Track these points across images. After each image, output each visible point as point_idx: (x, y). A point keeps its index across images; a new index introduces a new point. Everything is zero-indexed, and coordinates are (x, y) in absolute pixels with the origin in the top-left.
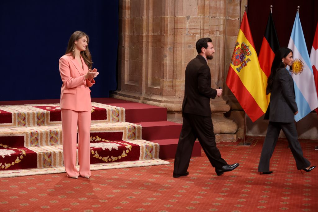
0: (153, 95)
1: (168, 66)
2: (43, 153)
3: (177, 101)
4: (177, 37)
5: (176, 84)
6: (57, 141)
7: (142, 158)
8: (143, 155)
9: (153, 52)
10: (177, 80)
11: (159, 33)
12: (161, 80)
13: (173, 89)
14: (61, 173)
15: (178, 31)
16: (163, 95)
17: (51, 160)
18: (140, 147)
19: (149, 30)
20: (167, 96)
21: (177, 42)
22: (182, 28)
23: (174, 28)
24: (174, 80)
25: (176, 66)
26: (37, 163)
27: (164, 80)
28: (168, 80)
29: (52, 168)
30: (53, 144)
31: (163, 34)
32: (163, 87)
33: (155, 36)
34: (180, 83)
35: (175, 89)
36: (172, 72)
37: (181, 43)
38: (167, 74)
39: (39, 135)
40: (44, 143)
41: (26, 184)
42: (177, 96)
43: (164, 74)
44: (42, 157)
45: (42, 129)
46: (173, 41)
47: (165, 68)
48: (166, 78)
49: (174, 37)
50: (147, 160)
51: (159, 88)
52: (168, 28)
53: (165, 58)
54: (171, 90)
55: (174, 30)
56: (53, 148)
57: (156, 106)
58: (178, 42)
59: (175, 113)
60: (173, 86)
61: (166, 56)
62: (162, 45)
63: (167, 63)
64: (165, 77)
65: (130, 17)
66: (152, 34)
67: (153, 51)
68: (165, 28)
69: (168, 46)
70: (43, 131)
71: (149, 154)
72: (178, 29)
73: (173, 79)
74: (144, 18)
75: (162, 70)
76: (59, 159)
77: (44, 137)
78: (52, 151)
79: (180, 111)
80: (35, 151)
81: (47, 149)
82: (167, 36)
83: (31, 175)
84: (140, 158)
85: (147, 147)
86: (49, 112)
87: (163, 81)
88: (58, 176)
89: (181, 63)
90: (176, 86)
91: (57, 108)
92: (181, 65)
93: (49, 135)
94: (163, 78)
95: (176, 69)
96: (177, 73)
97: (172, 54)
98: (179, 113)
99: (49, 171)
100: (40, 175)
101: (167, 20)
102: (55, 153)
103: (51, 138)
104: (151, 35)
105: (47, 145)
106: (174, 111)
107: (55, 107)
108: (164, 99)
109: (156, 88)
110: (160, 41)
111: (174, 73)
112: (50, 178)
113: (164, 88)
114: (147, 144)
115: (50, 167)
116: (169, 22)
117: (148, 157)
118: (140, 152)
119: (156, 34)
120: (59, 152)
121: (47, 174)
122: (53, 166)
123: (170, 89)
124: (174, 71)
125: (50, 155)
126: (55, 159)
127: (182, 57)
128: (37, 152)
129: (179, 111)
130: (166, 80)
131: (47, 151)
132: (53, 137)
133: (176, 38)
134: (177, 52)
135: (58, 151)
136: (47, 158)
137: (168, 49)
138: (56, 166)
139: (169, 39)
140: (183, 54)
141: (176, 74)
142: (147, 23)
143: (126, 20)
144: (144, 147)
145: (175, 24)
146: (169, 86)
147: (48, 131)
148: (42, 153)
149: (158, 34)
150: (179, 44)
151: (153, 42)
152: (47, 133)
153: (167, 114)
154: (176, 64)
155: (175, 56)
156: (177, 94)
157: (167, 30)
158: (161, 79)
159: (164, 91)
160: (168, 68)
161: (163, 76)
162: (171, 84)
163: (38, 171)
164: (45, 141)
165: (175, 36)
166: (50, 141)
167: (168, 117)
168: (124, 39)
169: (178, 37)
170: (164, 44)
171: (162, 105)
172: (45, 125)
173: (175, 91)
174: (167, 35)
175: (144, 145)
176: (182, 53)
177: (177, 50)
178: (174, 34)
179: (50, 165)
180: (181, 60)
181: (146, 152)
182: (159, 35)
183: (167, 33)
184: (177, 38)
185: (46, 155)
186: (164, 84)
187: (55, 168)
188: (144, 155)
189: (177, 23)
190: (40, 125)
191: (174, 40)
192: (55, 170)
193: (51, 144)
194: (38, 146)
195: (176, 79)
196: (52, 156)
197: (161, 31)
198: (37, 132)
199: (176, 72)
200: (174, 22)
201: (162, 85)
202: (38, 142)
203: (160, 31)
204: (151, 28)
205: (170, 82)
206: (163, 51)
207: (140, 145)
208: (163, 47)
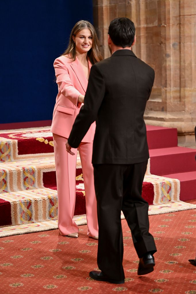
0: (151, 111)
1: (172, 70)
2: (20, 202)
3: (188, 119)
4: (184, 27)
5: (185, 93)
6: (34, 182)
7: (157, 202)
8: (158, 196)
9: (147, 52)
10: (186, 89)
11: (156, 24)
12: (163, 90)
13: (180, 101)
14: (49, 230)
15: (186, 19)
16: (166, 111)
17: (32, 211)
18: (154, 186)
19: (140, 21)
20: (172, 111)
21: (184, 36)
22: (190, 15)
23: (180, 16)
24: (182, 89)
25: (184, 69)
26: (11, 218)
27: (168, 89)
28: (173, 89)
29: (33, 223)
30: (28, 188)
31: (163, 24)
32: (166, 99)
33: (150, 28)
34: (190, 93)
35: (184, 102)
36: (178, 78)
37: (191, 37)
38: (171, 81)
39: (8, 175)
40: (15, 187)
41: (4, 250)
42: (188, 111)
43: (166, 81)
44: (18, 207)
45: (11, 167)
46: (178, 34)
47: (168, 73)
48: (171, 87)
49: (180, 28)
50: (164, 203)
51: (160, 101)
52: (171, 16)
53: (168, 59)
54: (179, 102)
55: (180, 18)
56: (29, 193)
57: (158, 126)
58: (186, 34)
59: (185, 135)
60: (180, 97)
61: (169, 56)
62: (163, 40)
63: (170, 66)
64: (168, 86)
65: (110, 3)
66: (145, 26)
67: (147, 50)
68: (165, 16)
69: (172, 42)
70: (12, 169)
71: (166, 194)
72: (185, 17)
73: (180, 87)
74: (132, 3)
75: (164, 75)
76: (42, 210)
77: (15, 179)
78: (31, 199)
79: (193, 132)
80: (6, 200)
81: (24, 196)
82: (170, 28)
83: (7, 236)
84: (154, 201)
85: (163, 184)
86: (16, 141)
87: (166, 90)
88: (48, 236)
89: (190, 64)
90: (185, 97)
91: (24, 135)
92: (191, 68)
93: (22, 175)
94: (166, 87)
95: (185, 73)
96: (187, 78)
97: (178, 52)
98: (191, 135)
99: (32, 227)
100: (20, 234)
101: (169, 4)
102: (36, 201)
103: (25, 179)
104: (144, 28)
105: (21, 190)
106: (185, 133)
107: (21, 134)
108: (168, 116)
109: (155, 102)
110: (157, 34)
111: (182, 79)
112: (36, 240)
113: (168, 101)
114: (163, 181)
115: (30, 222)
116: (171, 7)
117: (164, 199)
118: (154, 193)
119: (151, 25)
120: (42, 199)
121: (29, 233)
122: (34, 221)
123: (176, 102)
124: (182, 77)
125: (29, 204)
126: (37, 210)
127: (192, 56)
128: (10, 201)
129: (191, 131)
130: (171, 89)
131: (25, 199)
132: (27, 177)
133: (182, 29)
134: (184, 49)
135: (40, 197)
136: (24, 208)
137: (171, 45)
138: (39, 220)
139: (172, 31)
140: (193, 51)
141: (185, 81)
142: (136, 10)
143: (104, 8)
144: (160, 185)
145: (181, 10)
146: (174, 98)
147: (20, 168)
148: (17, 203)
149: (154, 25)
150: (187, 38)
151: (147, 38)
152: (19, 173)
153: (178, 137)
154: (185, 66)
155: (182, 55)
156: (187, 109)
157: (169, 19)
158: (162, 88)
159: (168, 105)
160: (172, 73)
161: (166, 83)
162: (178, 94)
163: (15, 229)
164: (16, 184)
165: (181, 26)
166: (24, 183)
167: (178, 141)
168: (102, 36)
169: (186, 27)
170: (165, 39)
171: (166, 125)
172: (11, 161)
173: (184, 105)
174: (169, 26)
175: (159, 182)
176: (191, 50)
177: (184, 46)
178: (180, 24)
179: (30, 219)
180: (191, 60)
181: (162, 192)
182: (156, 27)
183: (169, 23)
184: (184, 30)
185: (24, 204)
186: (168, 95)
187: (39, 224)
188: (160, 196)
189: (183, 7)
190: (4, 161)
191: (180, 32)
192: (39, 226)
193: (26, 188)
194: (7, 192)
195: (185, 87)
196: (33, 205)
197: (160, 20)
198: (4, 171)
199: (184, 78)
200: (178, 6)
201: (164, 96)
202: (6, 186)
203: (157, 21)
204: (142, 17)
205: (176, 91)
206: (164, 49)
207: (153, 183)
208: (163, 42)
